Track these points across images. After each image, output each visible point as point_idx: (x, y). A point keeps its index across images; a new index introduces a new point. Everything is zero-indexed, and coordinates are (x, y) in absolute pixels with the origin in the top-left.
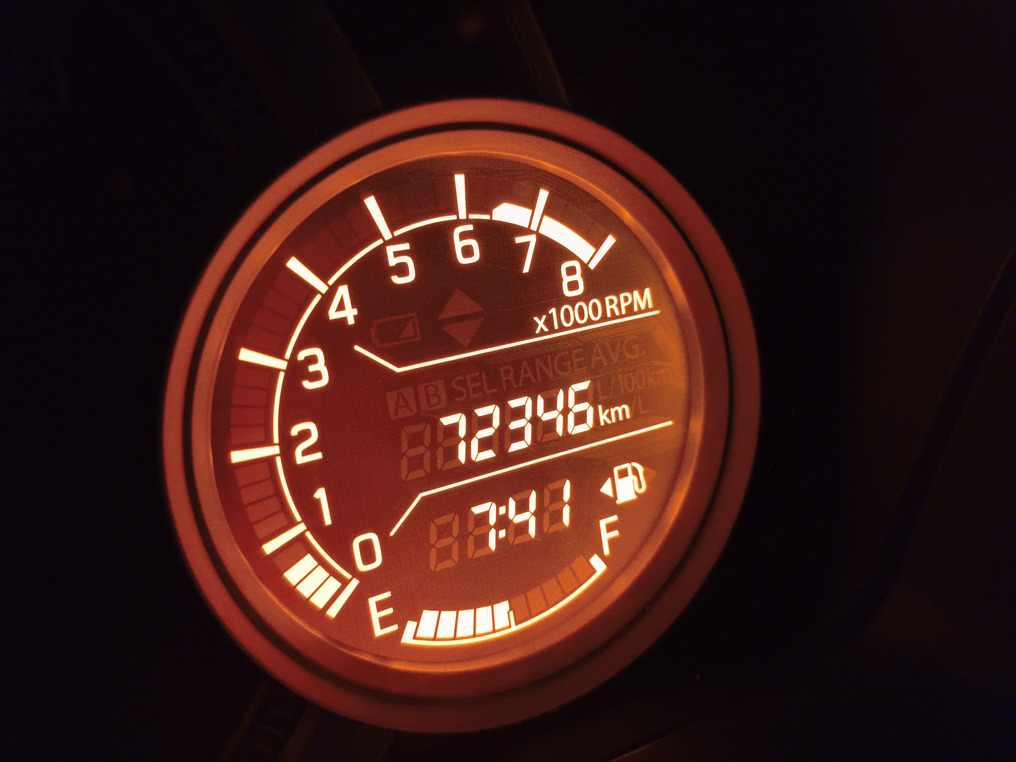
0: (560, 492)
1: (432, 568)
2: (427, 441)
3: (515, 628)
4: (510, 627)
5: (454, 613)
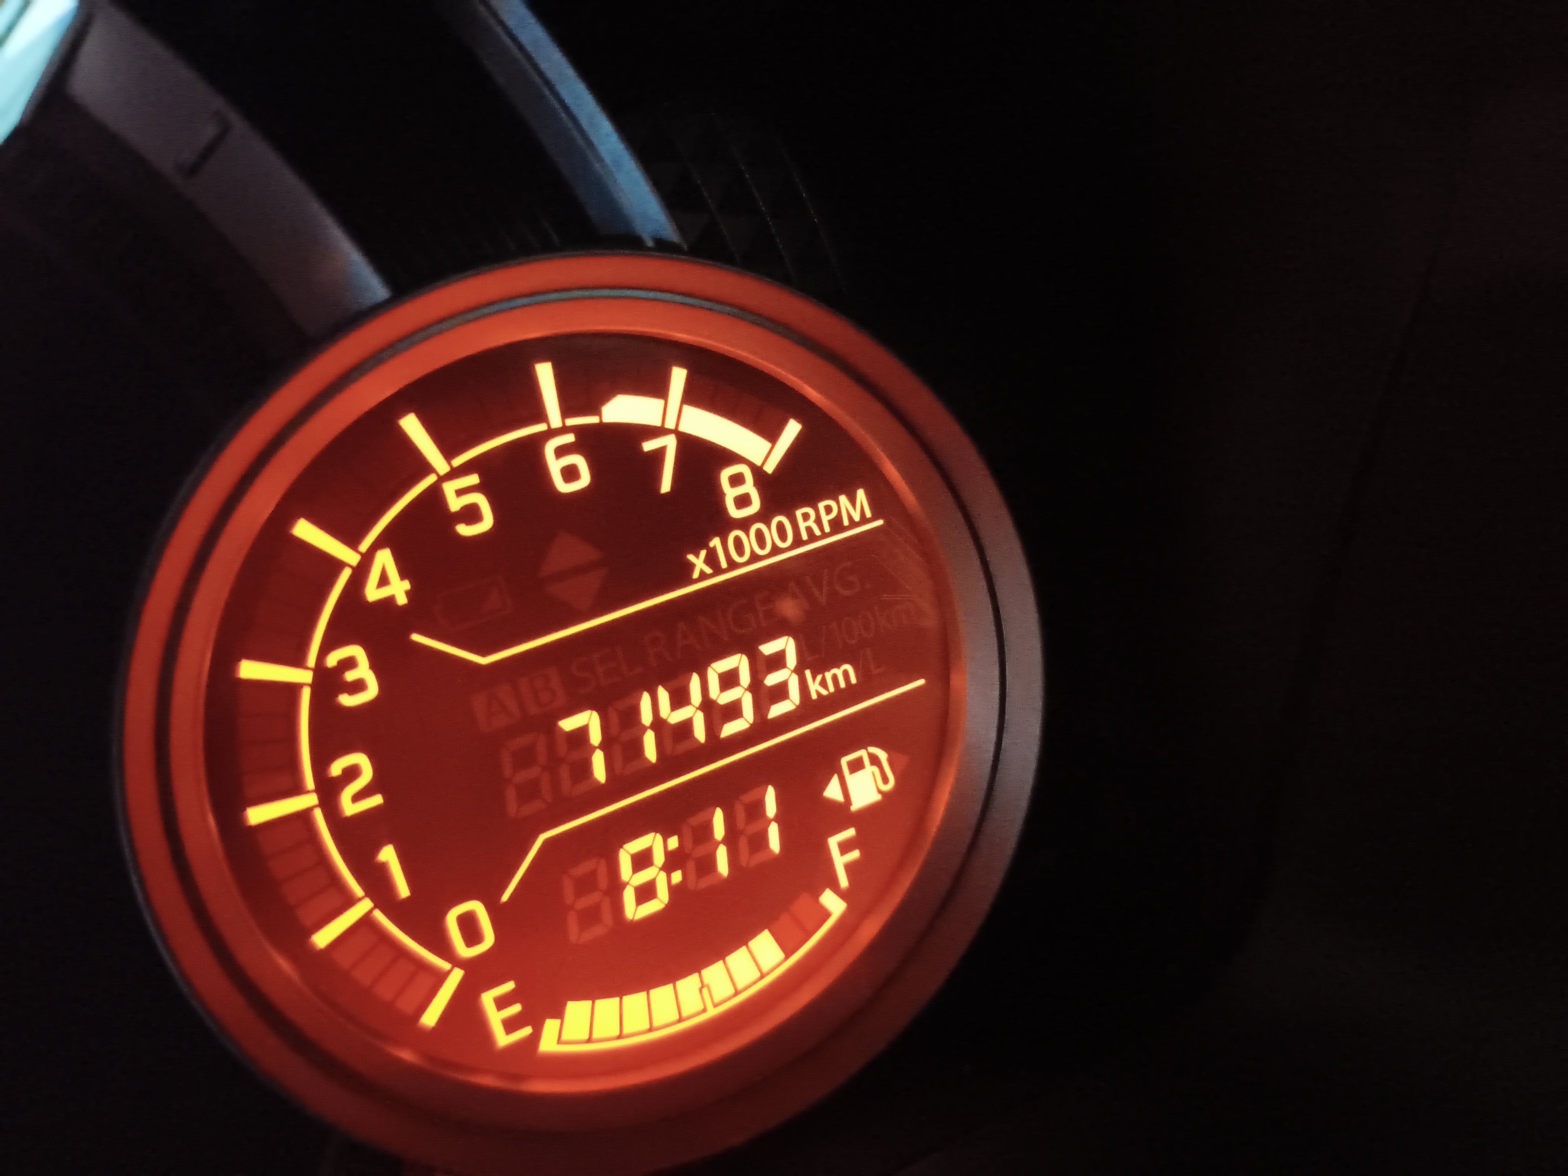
0: (760, 805)
1: (573, 939)
2: (542, 756)
3: (712, 1012)
4: (704, 1010)
5: (616, 1000)
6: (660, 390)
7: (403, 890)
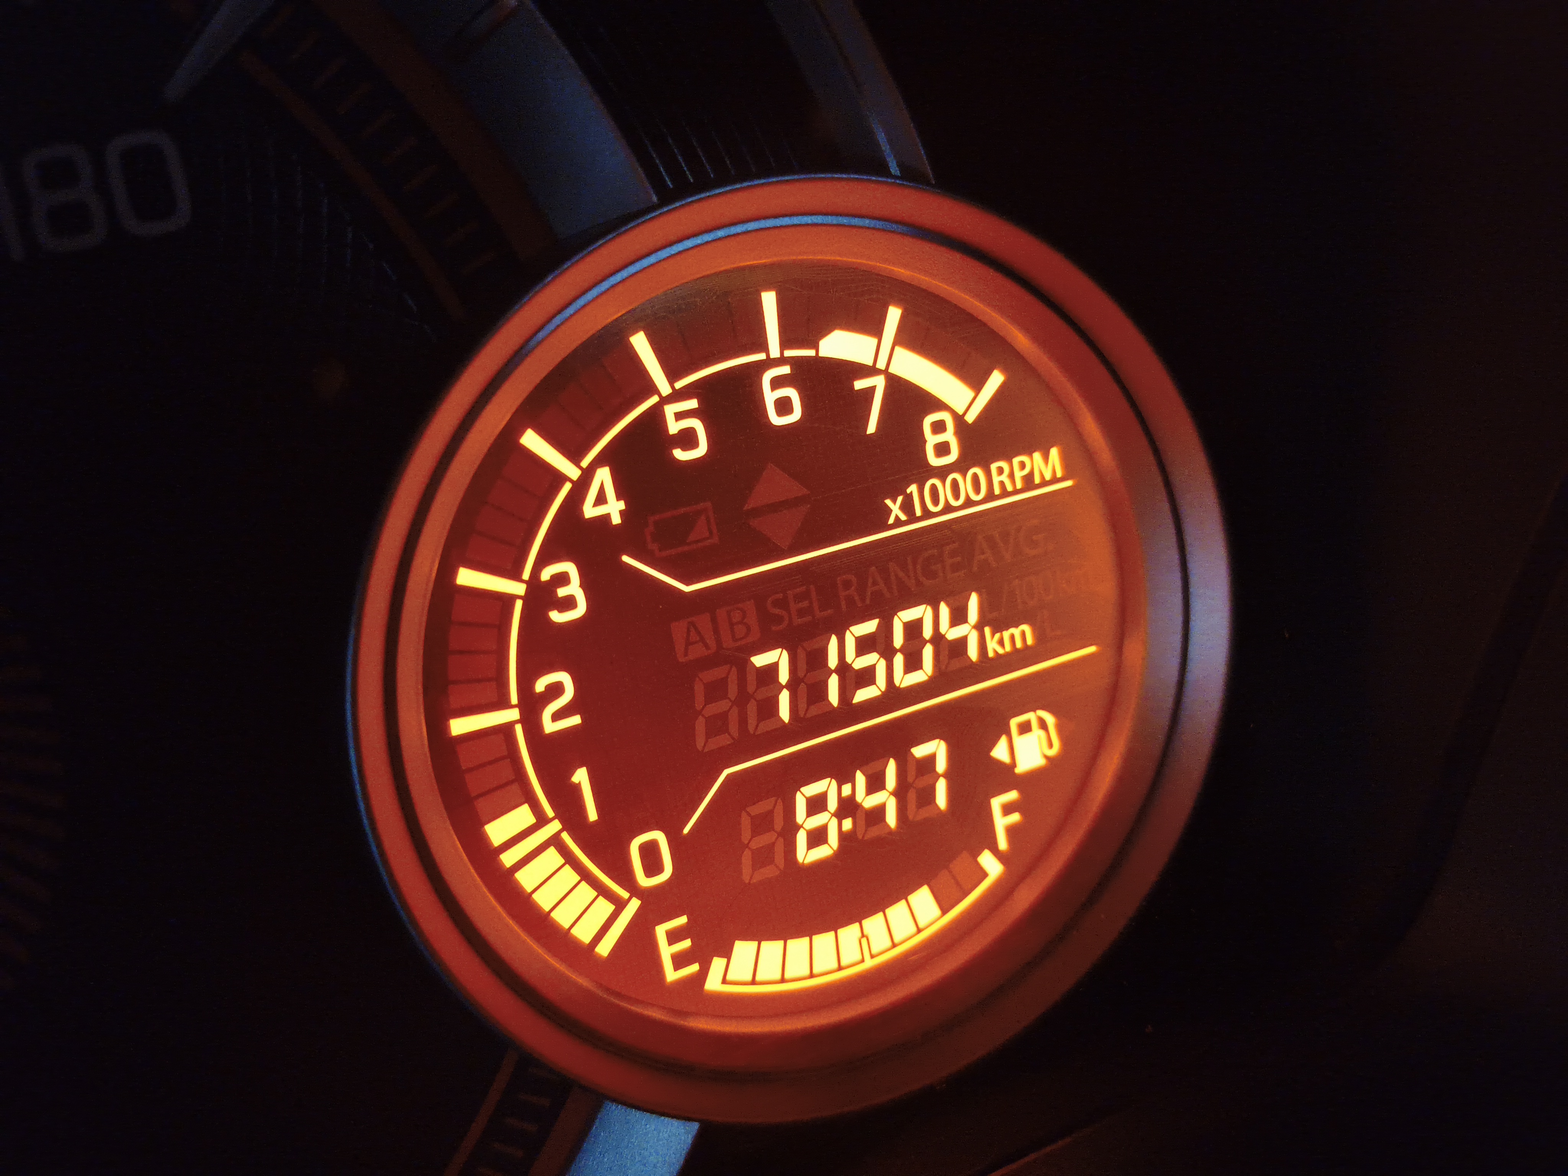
0: (931, 759)
1: (746, 878)
2: (733, 690)
3: (869, 963)
4: (863, 961)
5: (781, 943)
6: (876, 329)
7: (593, 815)
